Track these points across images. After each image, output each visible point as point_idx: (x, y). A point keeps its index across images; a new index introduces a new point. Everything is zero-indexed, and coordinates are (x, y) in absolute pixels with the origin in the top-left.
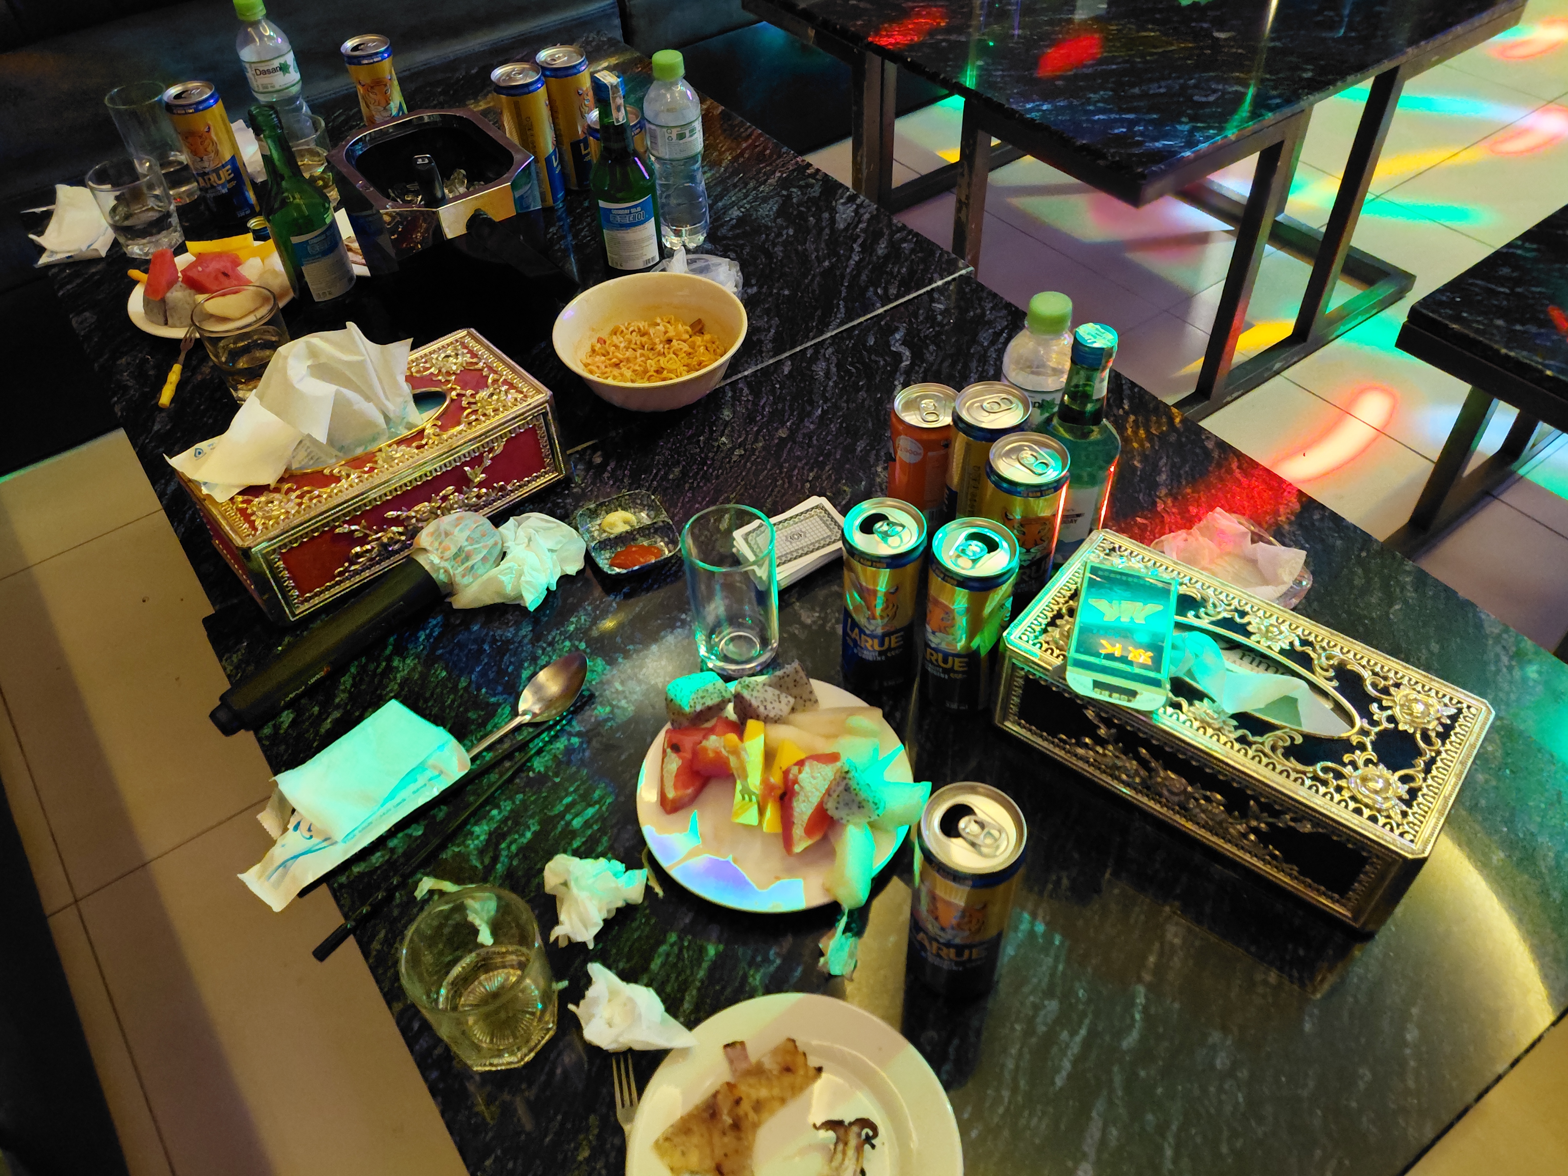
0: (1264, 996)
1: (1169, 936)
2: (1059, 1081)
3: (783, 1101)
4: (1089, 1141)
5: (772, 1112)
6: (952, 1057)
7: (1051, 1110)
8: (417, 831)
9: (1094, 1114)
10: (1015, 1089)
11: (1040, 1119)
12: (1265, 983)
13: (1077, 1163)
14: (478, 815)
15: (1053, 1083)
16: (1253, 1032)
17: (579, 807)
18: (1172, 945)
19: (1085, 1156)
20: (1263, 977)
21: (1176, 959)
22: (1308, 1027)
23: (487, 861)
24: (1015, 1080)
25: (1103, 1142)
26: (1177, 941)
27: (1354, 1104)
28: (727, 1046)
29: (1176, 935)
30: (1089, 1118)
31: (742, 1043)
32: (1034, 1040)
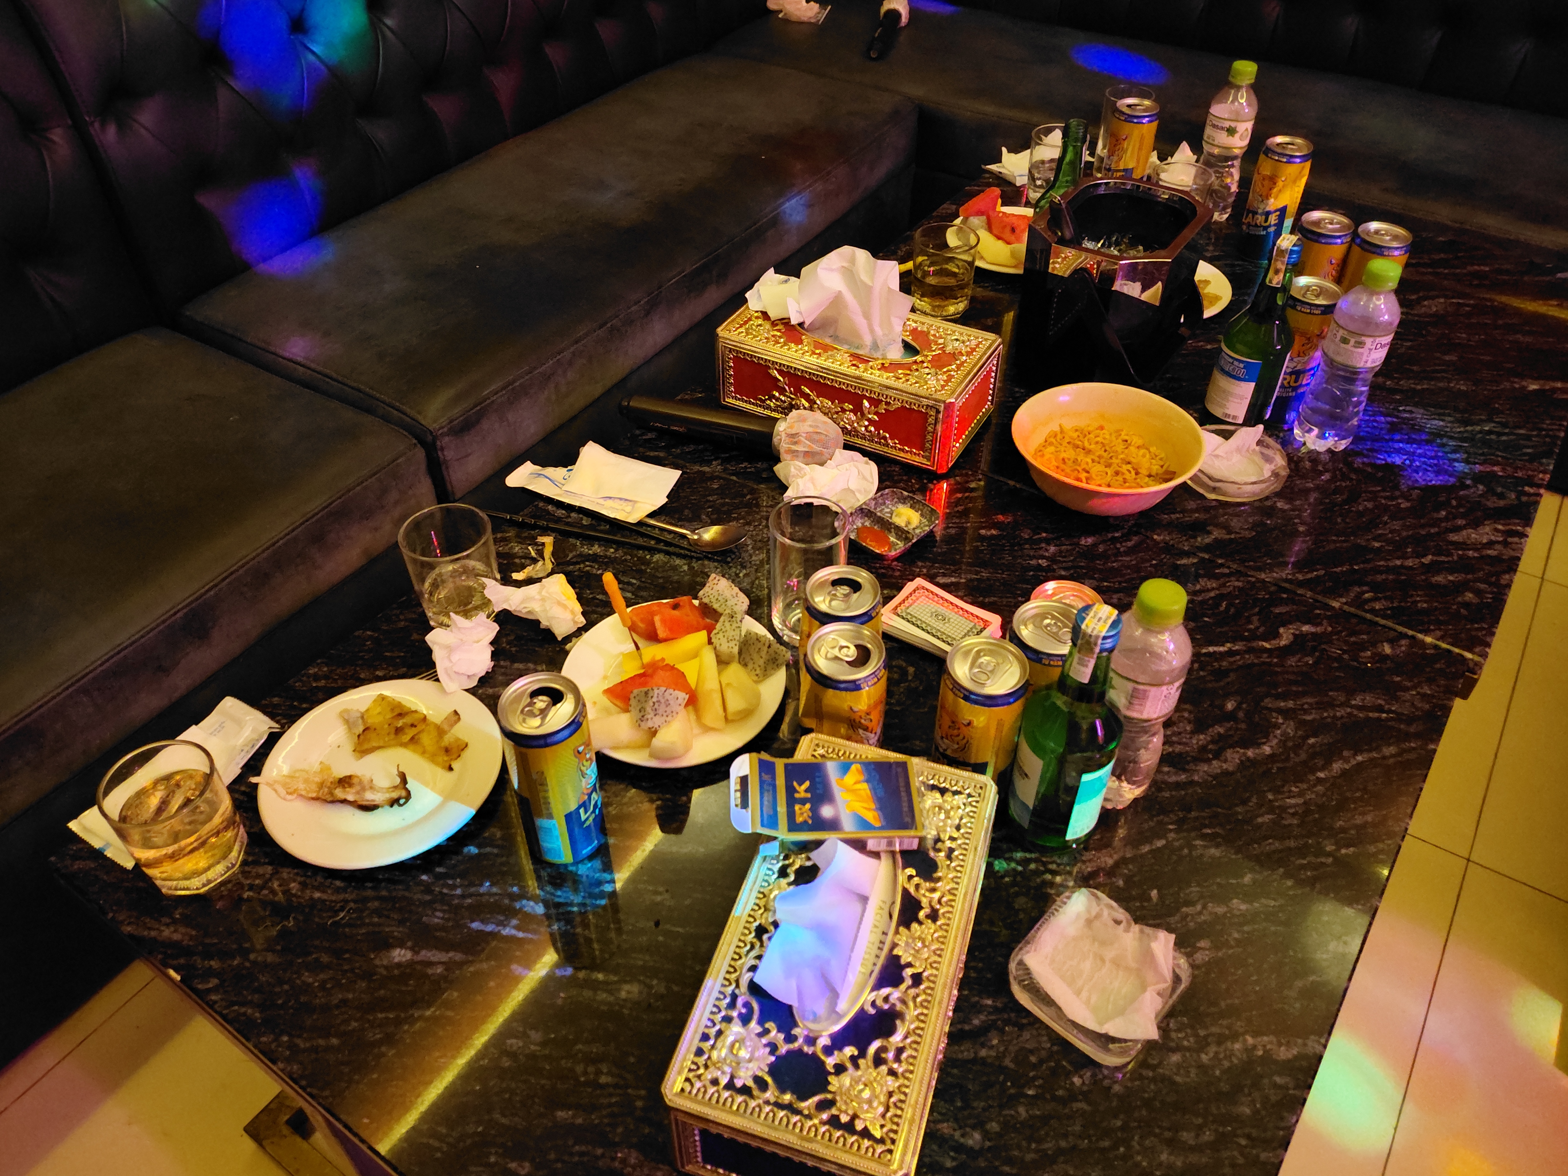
0: (585, 1073)
1: (627, 987)
2: (476, 925)
3: (424, 753)
4: (429, 954)
5: (414, 751)
6: (482, 851)
7: (450, 924)
8: (586, 521)
9: (451, 954)
10: (463, 897)
11: (442, 918)
12: (599, 1073)
13: (412, 949)
14: (607, 543)
15: (473, 921)
16: (548, 1067)
17: (630, 588)
18: (619, 990)
19: (417, 953)
20: (605, 1071)
21: (604, 995)
22: (561, 1114)
23: (574, 560)
24: (471, 895)
25: (430, 964)
26: (623, 994)
27: (492, 1159)
28: (456, 712)
29: (629, 992)
30: (447, 951)
31: (459, 719)
32: (507, 901)
